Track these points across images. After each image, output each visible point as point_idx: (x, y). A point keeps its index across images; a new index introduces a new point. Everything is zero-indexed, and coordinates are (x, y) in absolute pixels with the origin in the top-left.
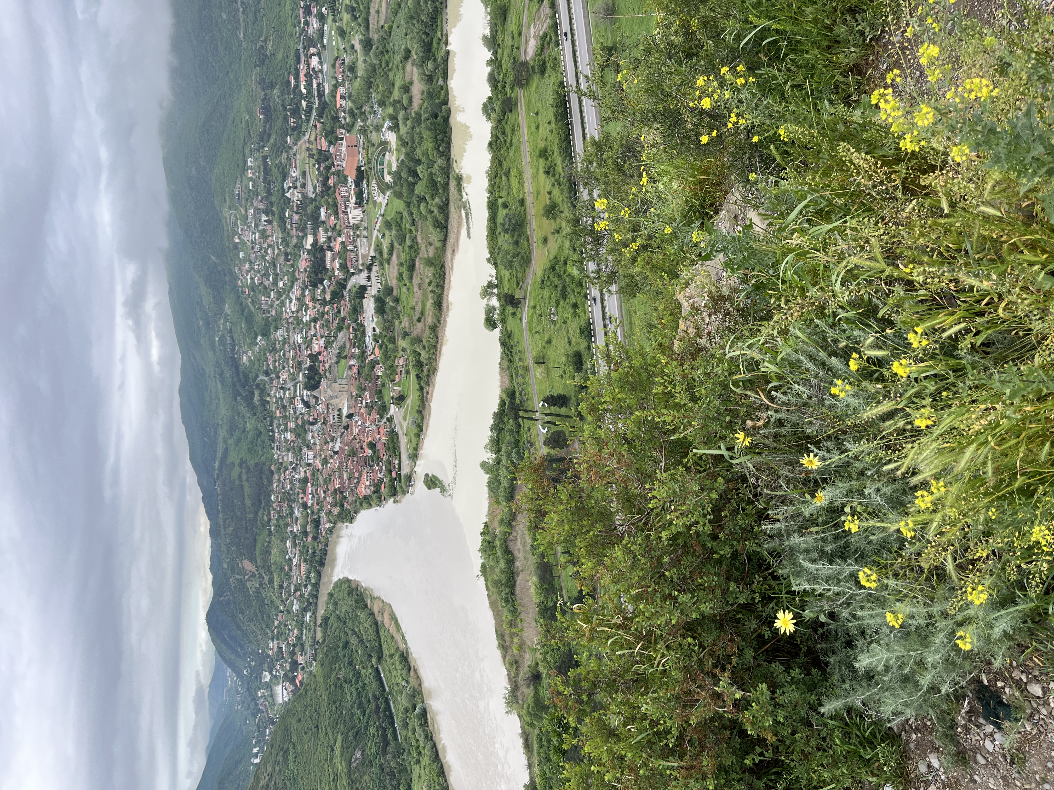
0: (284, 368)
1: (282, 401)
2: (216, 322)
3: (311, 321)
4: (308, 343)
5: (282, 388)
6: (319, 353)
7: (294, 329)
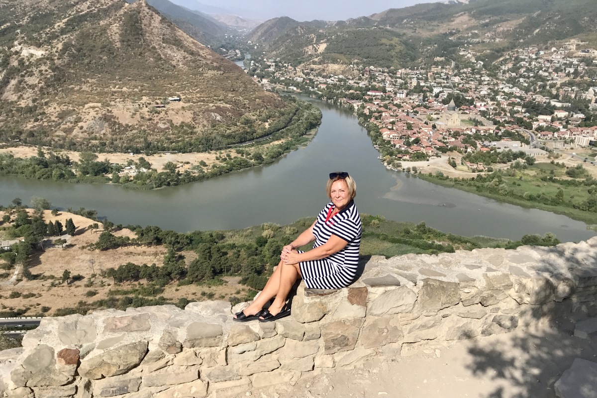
0: (462, 79)
1: (438, 77)
2: (489, 31)
3: (497, 101)
4: (482, 99)
5: (447, 78)
6: (475, 106)
7: (490, 89)
